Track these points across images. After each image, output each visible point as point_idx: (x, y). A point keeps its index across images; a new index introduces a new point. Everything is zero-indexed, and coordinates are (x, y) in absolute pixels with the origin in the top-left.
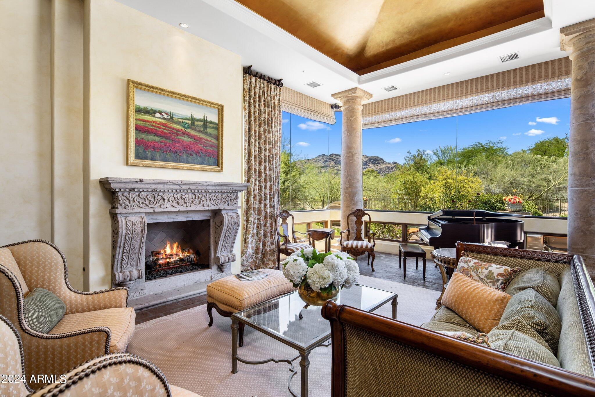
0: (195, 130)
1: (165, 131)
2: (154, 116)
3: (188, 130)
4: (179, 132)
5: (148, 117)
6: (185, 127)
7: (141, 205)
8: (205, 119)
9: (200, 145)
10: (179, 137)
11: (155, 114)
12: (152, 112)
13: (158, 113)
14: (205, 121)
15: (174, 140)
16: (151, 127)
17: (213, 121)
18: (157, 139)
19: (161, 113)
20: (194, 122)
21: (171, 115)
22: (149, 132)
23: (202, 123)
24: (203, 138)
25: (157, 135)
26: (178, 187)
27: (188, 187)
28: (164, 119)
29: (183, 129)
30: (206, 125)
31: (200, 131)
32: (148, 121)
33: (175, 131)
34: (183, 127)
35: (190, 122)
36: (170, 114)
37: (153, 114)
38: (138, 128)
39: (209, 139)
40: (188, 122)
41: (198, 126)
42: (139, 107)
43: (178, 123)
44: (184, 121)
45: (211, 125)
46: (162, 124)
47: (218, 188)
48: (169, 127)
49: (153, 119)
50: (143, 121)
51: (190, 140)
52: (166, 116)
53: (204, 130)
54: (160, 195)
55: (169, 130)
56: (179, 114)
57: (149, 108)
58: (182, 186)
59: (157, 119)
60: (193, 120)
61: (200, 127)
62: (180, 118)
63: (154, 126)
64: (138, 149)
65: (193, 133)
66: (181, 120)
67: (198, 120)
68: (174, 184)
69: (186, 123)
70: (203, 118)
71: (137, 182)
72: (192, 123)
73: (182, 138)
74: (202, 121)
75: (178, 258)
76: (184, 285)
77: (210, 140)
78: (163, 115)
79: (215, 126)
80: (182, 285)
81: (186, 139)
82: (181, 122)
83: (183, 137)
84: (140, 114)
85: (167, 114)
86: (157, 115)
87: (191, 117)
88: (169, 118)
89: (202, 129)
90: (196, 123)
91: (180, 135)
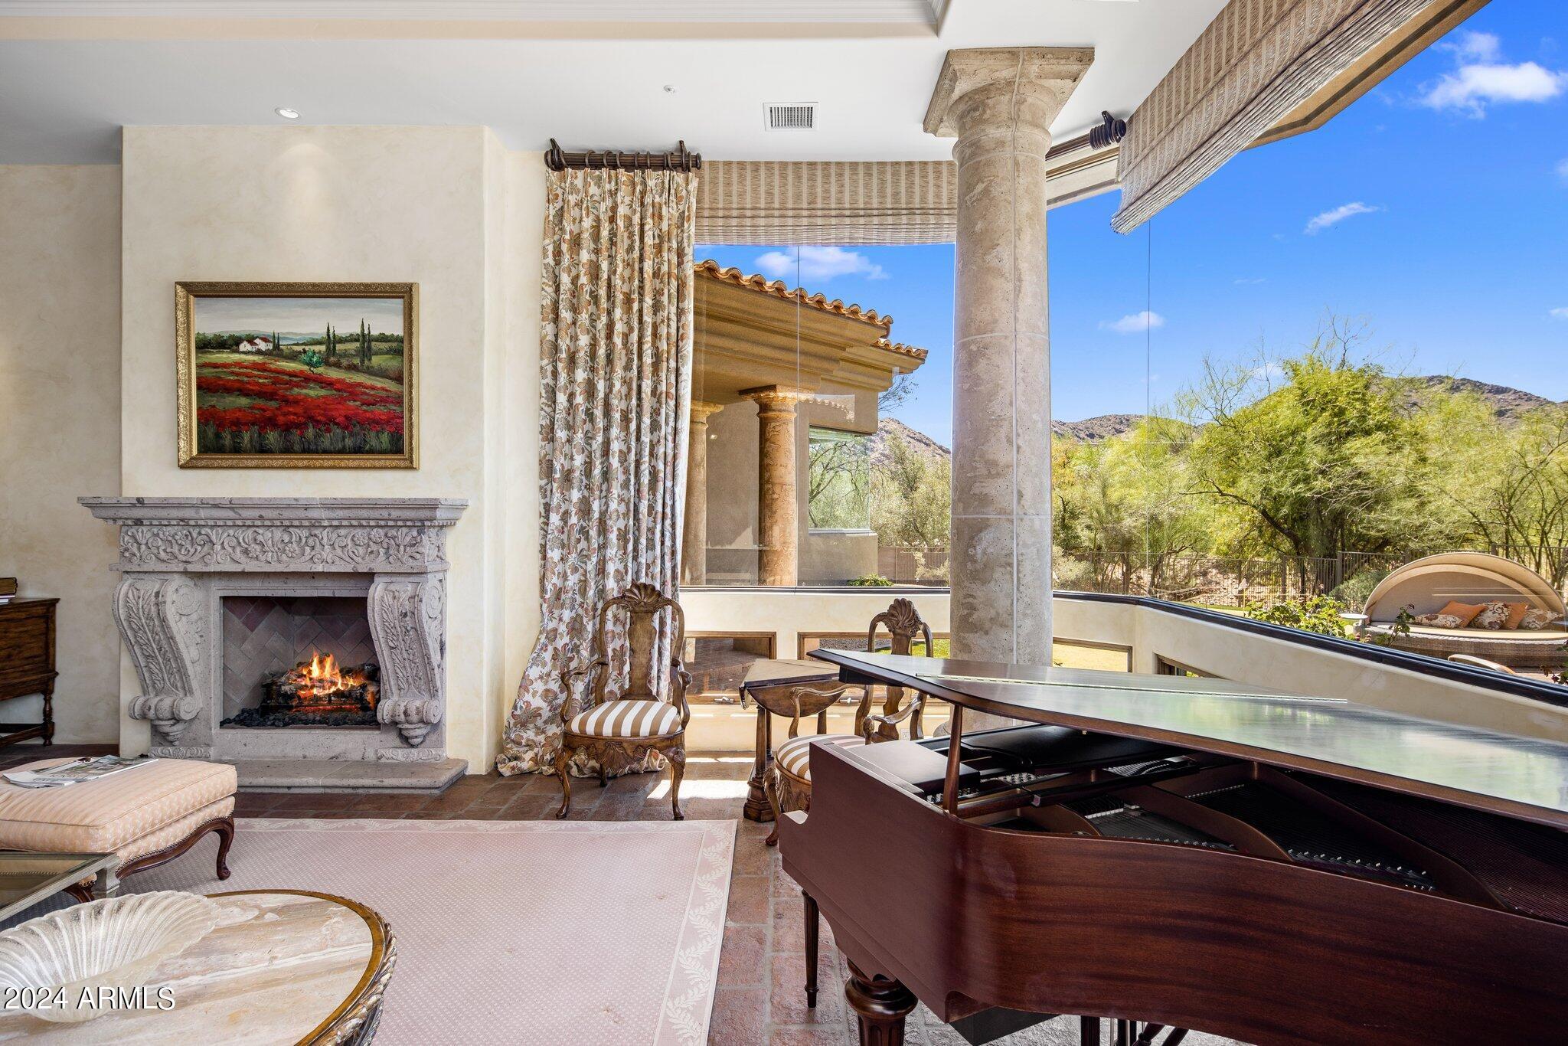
0: (338, 365)
1: (261, 381)
2: (237, 351)
3: (321, 370)
4: (295, 379)
5: (224, 355)
6: (310, 364)
7: (163, 555)
8: (366, 332)
9: (351, 403)
10: (296, 390)
11: (238, 345)
12: (230, 343)
13: (245, 343)
14: (365, 341)
15: (286, 401)
16: (232, 378)
17: (388, 333)
18: (244, 401)
19: (251, 340)
20: (334, 347)
21: (274, 340)
22: (228, 389)
23: (358, 344)
24: (359, 385)
25: (244, 392)
26: (230, 514)
27: (256, 513)
28: (259, 352)
29: (306, 368)
30: (369, 348)
31: (352, 368)
32: (225, 365)
33: (286, 378)
34: (308, 364)
35: (323, 348)
36: (274, 336)
37: (235, 347)
38: (203, 384)
39: (379, 383)
40: (317, 348)
41: (345, 355)
42: (205, 337)
43: (293, 357)
44: (307, 348)
45: (384, 346)
46: (255, 366)
47: (341, 513)
48: (271, 371)
49: (236, 357)
50: (215, 366)
51: (323, 392)
52: (263, 346)
53: (362, 362)
54: (203, 532)
55: (270, 378)
56: (296, 334)
57: (226, 336)
58: (240, 511)
59: (243, 357)
60: (331, 341)
61: (353, 356)
62: (297, 344)
63: (237, 374)
64: (205, 431)
65: (333, 374)
66: (300, 348)
67: (342, 340)
68: (216, 506)
69: (314, 353)
70: (359, 331)
71: (134, 505)
72: (328, 348)
73: (304, 391)
74: (357, 340)
75: (333, 689)
76: (305, 757)
77: (379, 385)
78: (256, 344)
79: (394, 345)
80: (300, 754)
81: (314, 392)
82: (300, 353)
83: (305, 388)
84: (206, 353)
85: (265, 340)
86: (245, 346)
87: (325, 336)
88: (271, 348)
89: (357, 361)
90: (339, 347)
91: (297, 385)
